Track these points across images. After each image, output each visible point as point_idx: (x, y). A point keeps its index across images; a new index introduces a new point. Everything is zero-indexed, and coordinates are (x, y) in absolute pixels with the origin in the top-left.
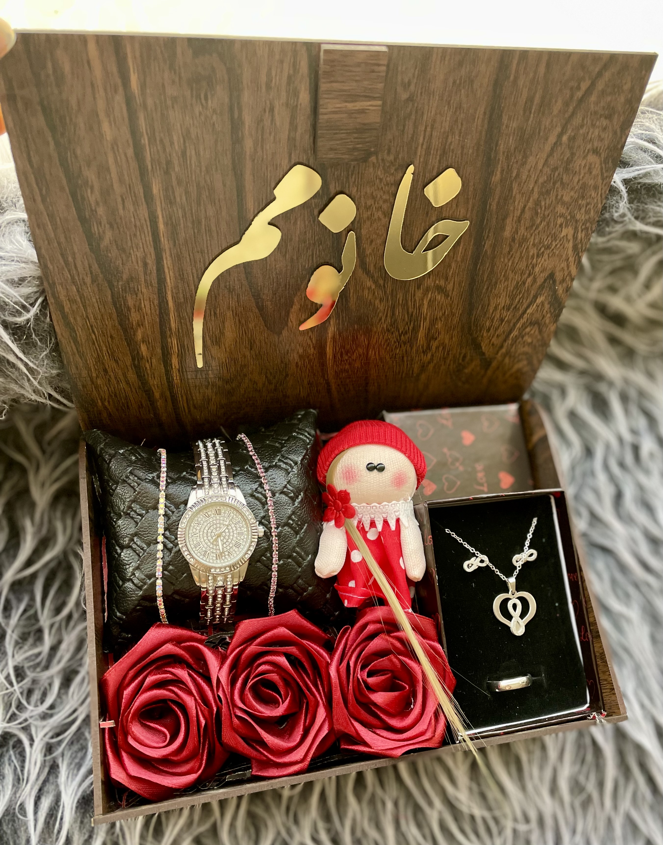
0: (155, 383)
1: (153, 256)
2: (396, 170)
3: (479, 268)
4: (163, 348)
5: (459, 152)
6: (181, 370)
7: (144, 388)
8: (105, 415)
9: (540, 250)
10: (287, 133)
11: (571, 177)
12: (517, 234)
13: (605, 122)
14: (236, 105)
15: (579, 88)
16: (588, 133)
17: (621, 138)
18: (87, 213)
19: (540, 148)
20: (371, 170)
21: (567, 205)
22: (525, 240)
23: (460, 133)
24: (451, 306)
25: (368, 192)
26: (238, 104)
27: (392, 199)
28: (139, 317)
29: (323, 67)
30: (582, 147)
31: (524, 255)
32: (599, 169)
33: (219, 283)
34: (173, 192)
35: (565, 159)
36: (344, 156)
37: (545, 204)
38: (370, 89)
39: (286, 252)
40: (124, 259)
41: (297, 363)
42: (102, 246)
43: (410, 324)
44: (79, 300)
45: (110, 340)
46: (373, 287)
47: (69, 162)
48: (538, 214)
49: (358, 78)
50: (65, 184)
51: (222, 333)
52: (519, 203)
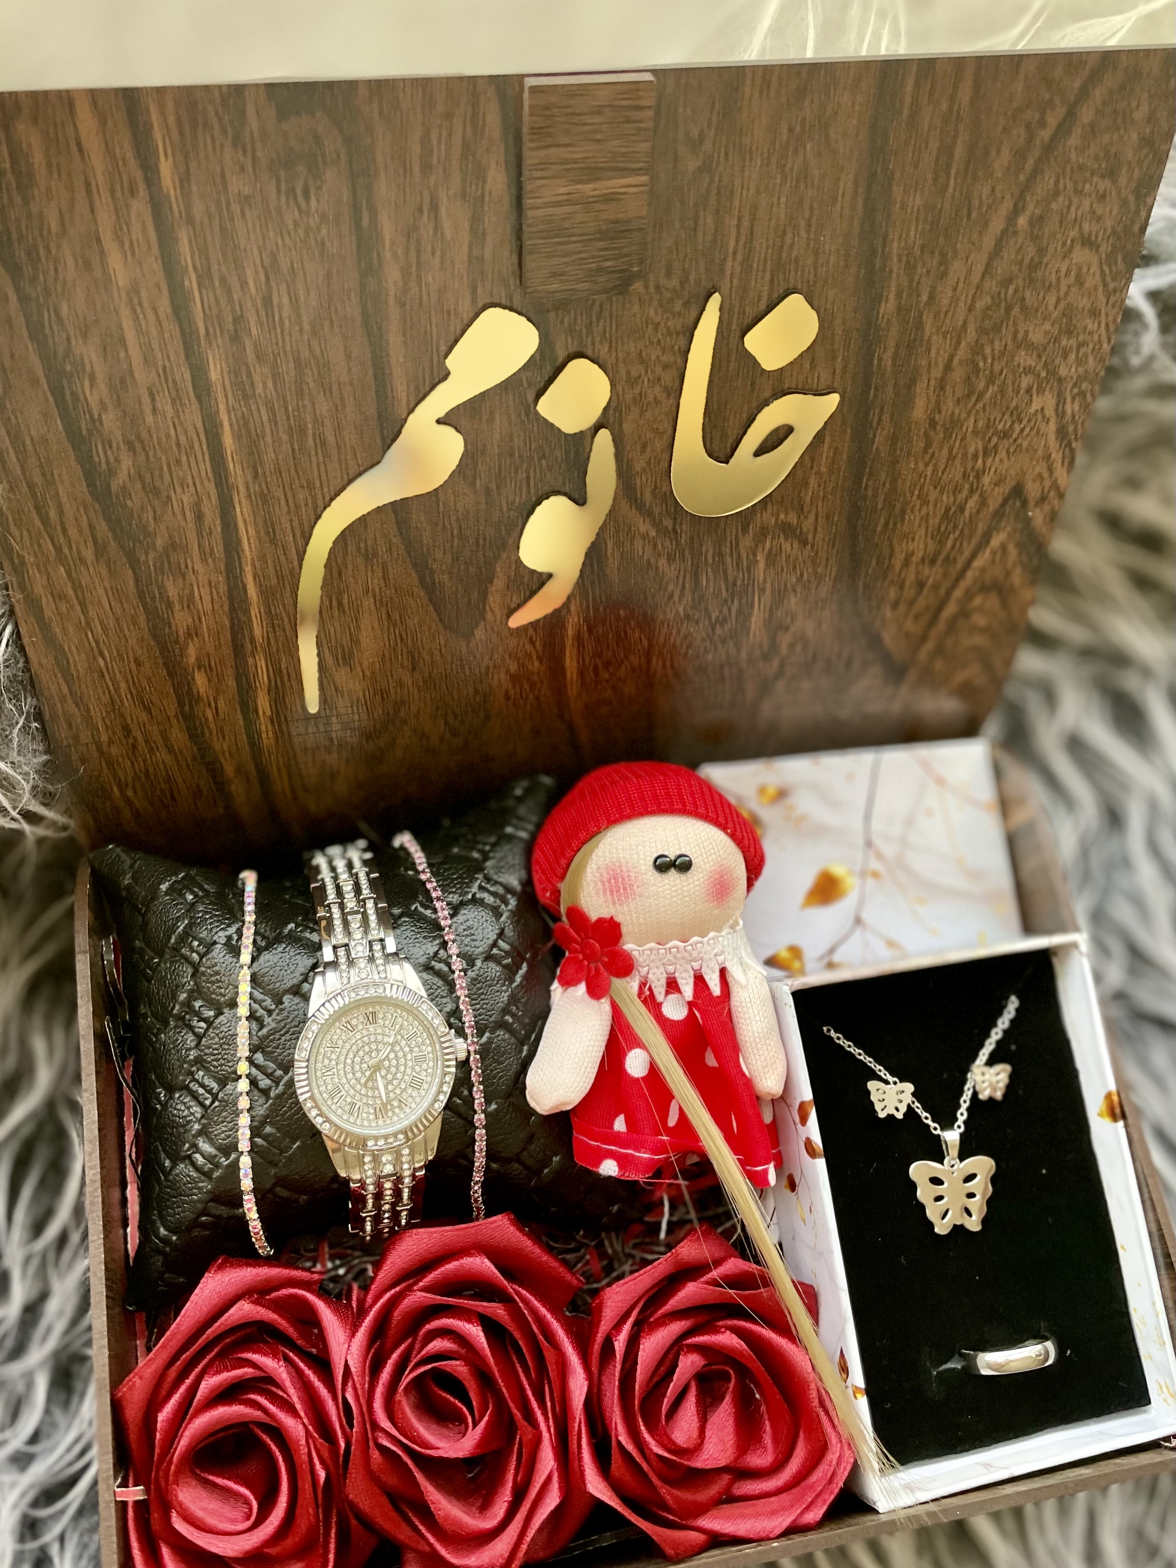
0: (225, 748)
1: (215, 501)
2: (684, 307)
3: (867, 485)
4: (238, 677)
5: (810, 262)
6: (277, 718)
7: (203, 757)
8: (127, 814)
9: (990, 439)
10: (466, 248)
11: (1042, 295)
12: (940, 412)
13: (1103, 185)
14: (364, 203)
15: (1042, 123)
16: (1069, 207)
17: (1138, 212)
18: (84, 427)
19: (973, 244)
20: (636, 308)
21: (1040, 351)
22: (955, 423)
23: (810, 225)
25: (633, 350)
26: (369, 199)
27: (679, 361)
28: (190, 620)
29: (529, 119)
30: (1059, 236)
31: (957, 453)
32: (1098, 276)
33: (346, 545)
34: (249, 374)
35: (1026, 262)
36: (579, 286)
37: (993, 350)
38: (624, 155)
39: (475, 479)
40: (158, 509)
41: (507, 692)
42: (114, 487)
43: (732, 601)
44: (71, 592)
45: (133, 666)
46: (653, 533)
47: (48, 331)
48: (978, 371)
49: (598, 136)
50: (40, 373)
51: (355, 641)
52: (938, 353)
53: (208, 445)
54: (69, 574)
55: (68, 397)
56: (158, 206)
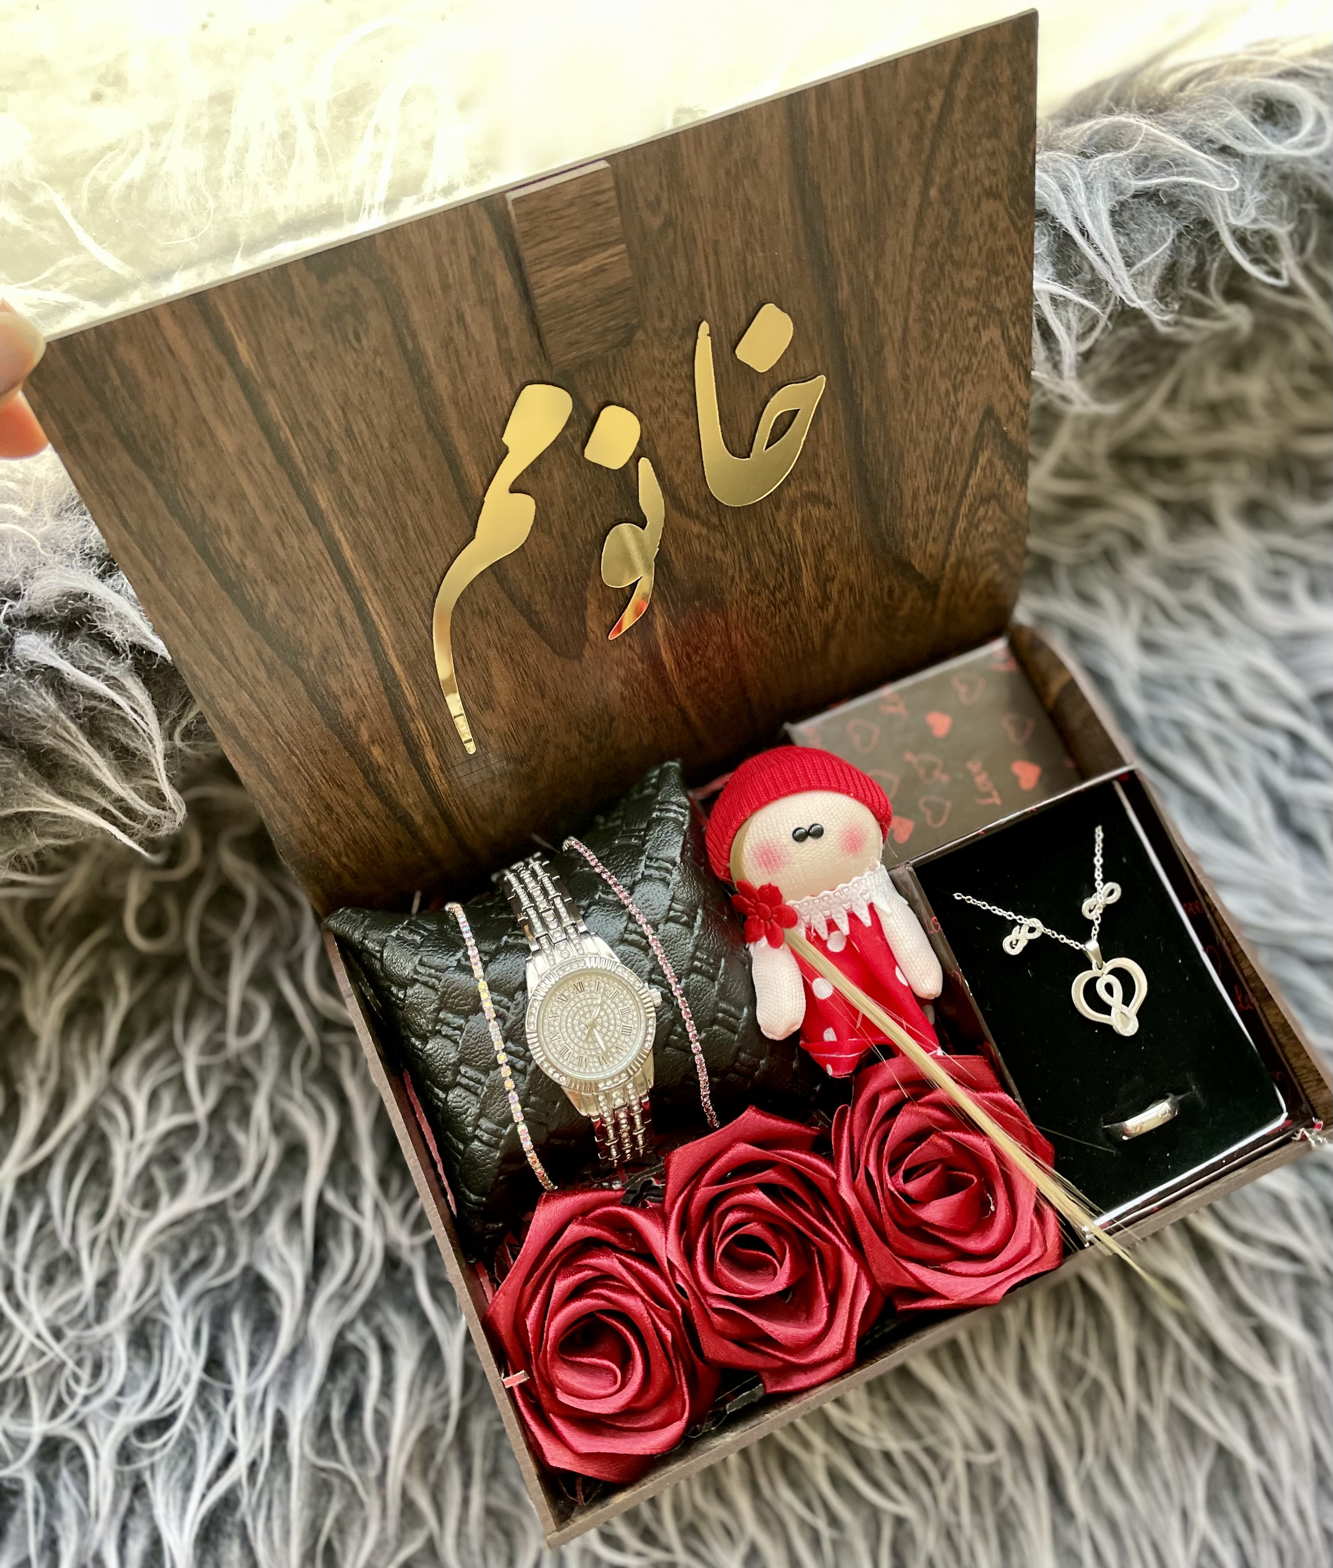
0: (410, 801)
1: (350, 604)
2: (680, 339)
3: (866, 442)
4: (406, 743)
5: (772, 277)
6: (445, 768)
7: (395, 814)
8: (347, 878)
9: (955, 377)
10: (494, 342)
11: (965, 248)
12: (908, 366)
13: (989, 144)
14: (405, 331)
15: (928, 109)
16: (968, 170)
17: (1025, 158)
18: (232, 574)
19: (899, 222)
20: (642, 353)
21: (973, 294)
22: (923, 372)
23: (763, 245)
24: (840, 517)
25: (648, 387)
26: (408, 328)
27: (688, 387)
28: (356, 707)
29: (519, 227)
30: (966, 195)
31: (932, 396)
32: (1006, 217)
33: (463, 611)
34: (351, 497)
35: (945, 224)
36: (594, 348)
37: (938, 304)
38: (601, 233)
39: (550, 527)
40: (307, 622)
41: (622, 694)
42: (268, 616)
43: (783, 569)
44: (257, 710)
45: (321, 758)
46: (704, 531)
47: (184, 506)
48: (931, 325)
49: (576, 224)
50: (186, 540)
51: (490, 686)
52: (894, 318)
53: (333, 559)
54: (251, 696)
55: (213, 553)
56: (244, 381)
